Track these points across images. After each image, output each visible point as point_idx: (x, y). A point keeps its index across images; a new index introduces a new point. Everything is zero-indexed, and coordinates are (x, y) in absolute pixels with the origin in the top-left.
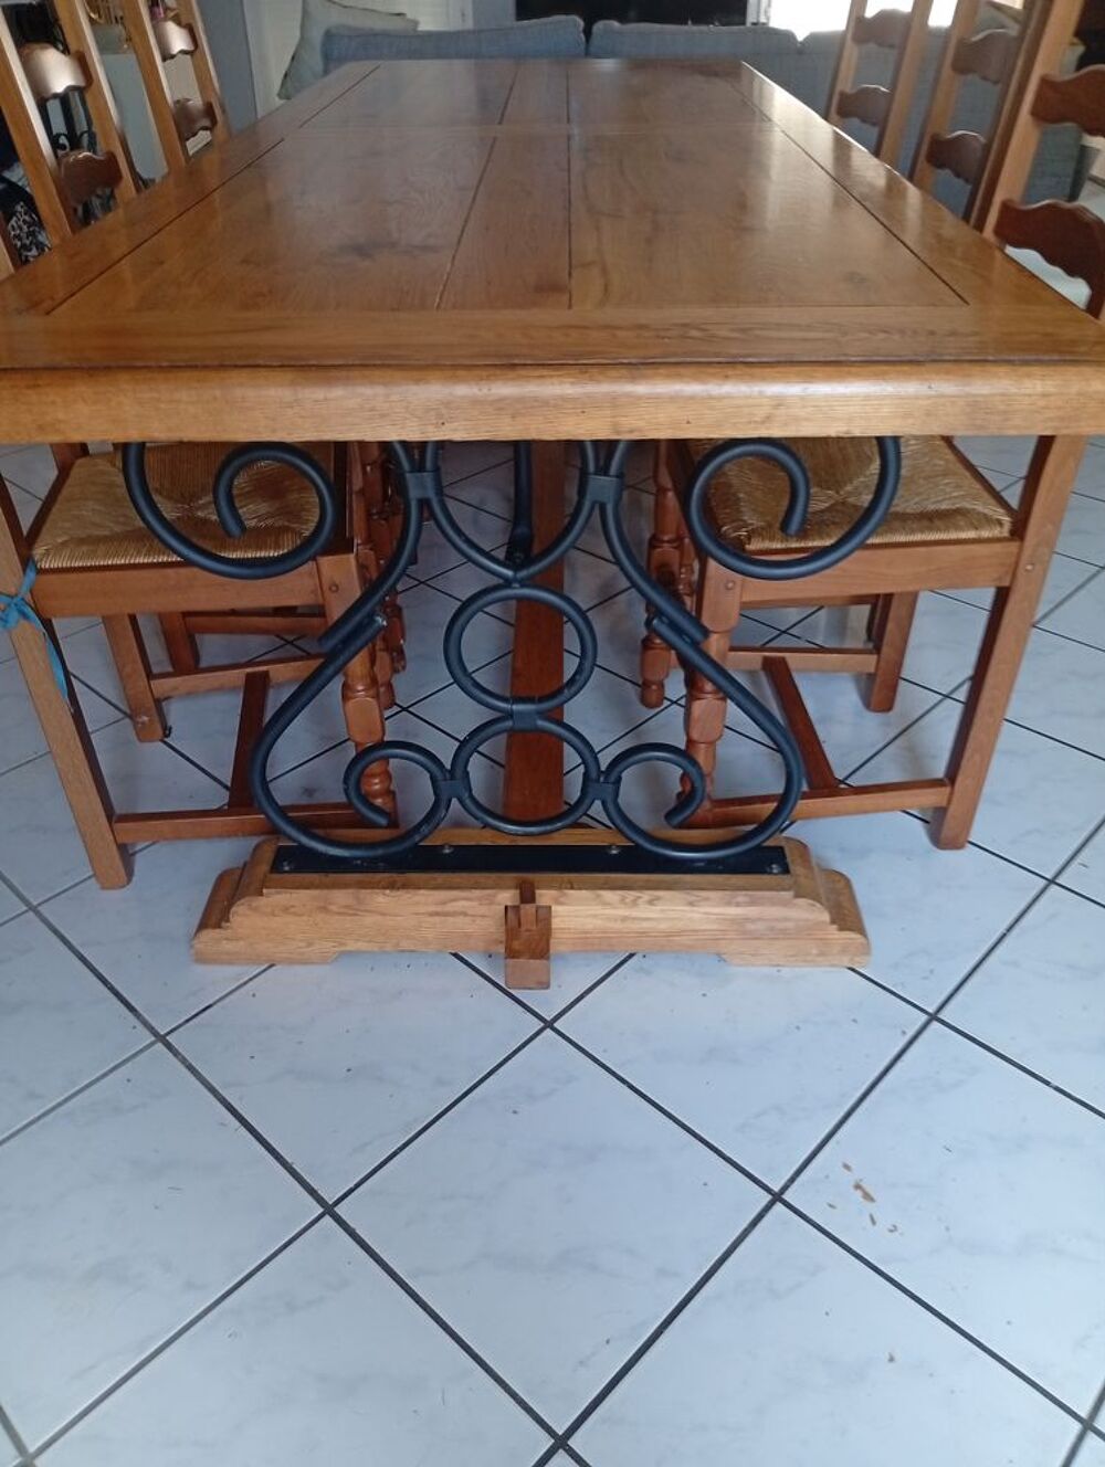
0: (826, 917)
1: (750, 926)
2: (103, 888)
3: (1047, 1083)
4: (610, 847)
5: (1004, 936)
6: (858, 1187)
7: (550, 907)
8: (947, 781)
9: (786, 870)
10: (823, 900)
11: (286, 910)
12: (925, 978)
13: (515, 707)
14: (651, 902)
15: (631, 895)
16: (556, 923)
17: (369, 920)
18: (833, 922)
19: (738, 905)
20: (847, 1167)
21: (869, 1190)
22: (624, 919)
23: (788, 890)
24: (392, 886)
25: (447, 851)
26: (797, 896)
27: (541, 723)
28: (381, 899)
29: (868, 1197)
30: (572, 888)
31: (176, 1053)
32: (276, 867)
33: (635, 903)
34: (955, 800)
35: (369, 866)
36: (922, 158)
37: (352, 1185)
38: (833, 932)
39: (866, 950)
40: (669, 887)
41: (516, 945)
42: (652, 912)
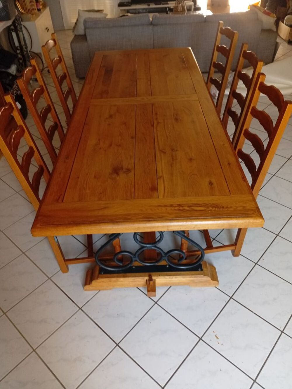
0: (210, 279)
1: (195, 281)
2: (63, 273)
3: (252, 312)
4: (167, 265)
5: (246, 278)
6: (216, 336)
7: (155, 280)
8: (235, 245)
9: (202, 270)
10: (210, 276)
11: (103, 282)
12: (230, 289)
13: (148, 246)
14: (175, 278)
15: (171, 277)
16: (156, 282)
17: (119, 283)
18: (211, 279)
19: (193, 278)
20: (214, 332)
21: (218, 337)
22: (170, 281)
23: (203, 274)
24: (124, 277)
25: (134, 267)
26: (204, 275)
27: (153, 248)
28: (122, 279)
29: (217, 338)
30: (160, 276)
31: (84, 312)
32: (100, 273)
33: (172, 278)
34: (236, 248)
35: (118, 272)
36: (231, 95)
37: (121, 340)
38: (212, 281)
39: (218, 284)
40: (179, 275)
41: (149, 289)
42: (176, 279)
